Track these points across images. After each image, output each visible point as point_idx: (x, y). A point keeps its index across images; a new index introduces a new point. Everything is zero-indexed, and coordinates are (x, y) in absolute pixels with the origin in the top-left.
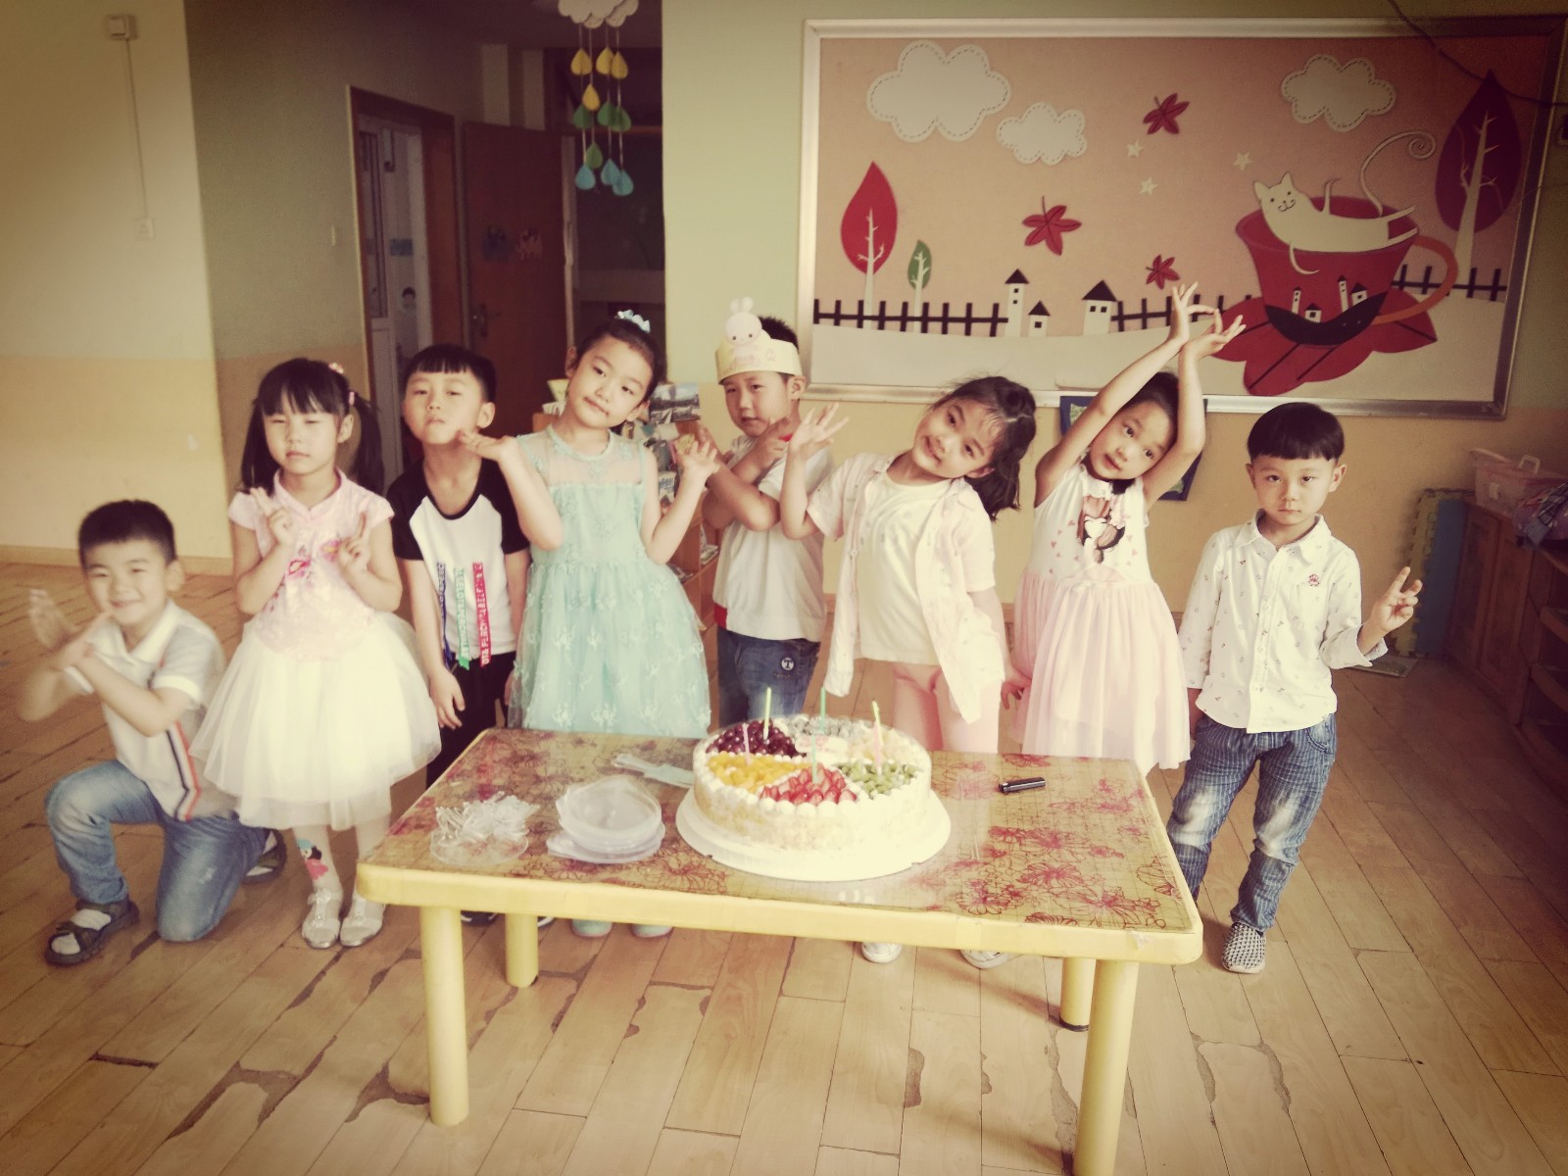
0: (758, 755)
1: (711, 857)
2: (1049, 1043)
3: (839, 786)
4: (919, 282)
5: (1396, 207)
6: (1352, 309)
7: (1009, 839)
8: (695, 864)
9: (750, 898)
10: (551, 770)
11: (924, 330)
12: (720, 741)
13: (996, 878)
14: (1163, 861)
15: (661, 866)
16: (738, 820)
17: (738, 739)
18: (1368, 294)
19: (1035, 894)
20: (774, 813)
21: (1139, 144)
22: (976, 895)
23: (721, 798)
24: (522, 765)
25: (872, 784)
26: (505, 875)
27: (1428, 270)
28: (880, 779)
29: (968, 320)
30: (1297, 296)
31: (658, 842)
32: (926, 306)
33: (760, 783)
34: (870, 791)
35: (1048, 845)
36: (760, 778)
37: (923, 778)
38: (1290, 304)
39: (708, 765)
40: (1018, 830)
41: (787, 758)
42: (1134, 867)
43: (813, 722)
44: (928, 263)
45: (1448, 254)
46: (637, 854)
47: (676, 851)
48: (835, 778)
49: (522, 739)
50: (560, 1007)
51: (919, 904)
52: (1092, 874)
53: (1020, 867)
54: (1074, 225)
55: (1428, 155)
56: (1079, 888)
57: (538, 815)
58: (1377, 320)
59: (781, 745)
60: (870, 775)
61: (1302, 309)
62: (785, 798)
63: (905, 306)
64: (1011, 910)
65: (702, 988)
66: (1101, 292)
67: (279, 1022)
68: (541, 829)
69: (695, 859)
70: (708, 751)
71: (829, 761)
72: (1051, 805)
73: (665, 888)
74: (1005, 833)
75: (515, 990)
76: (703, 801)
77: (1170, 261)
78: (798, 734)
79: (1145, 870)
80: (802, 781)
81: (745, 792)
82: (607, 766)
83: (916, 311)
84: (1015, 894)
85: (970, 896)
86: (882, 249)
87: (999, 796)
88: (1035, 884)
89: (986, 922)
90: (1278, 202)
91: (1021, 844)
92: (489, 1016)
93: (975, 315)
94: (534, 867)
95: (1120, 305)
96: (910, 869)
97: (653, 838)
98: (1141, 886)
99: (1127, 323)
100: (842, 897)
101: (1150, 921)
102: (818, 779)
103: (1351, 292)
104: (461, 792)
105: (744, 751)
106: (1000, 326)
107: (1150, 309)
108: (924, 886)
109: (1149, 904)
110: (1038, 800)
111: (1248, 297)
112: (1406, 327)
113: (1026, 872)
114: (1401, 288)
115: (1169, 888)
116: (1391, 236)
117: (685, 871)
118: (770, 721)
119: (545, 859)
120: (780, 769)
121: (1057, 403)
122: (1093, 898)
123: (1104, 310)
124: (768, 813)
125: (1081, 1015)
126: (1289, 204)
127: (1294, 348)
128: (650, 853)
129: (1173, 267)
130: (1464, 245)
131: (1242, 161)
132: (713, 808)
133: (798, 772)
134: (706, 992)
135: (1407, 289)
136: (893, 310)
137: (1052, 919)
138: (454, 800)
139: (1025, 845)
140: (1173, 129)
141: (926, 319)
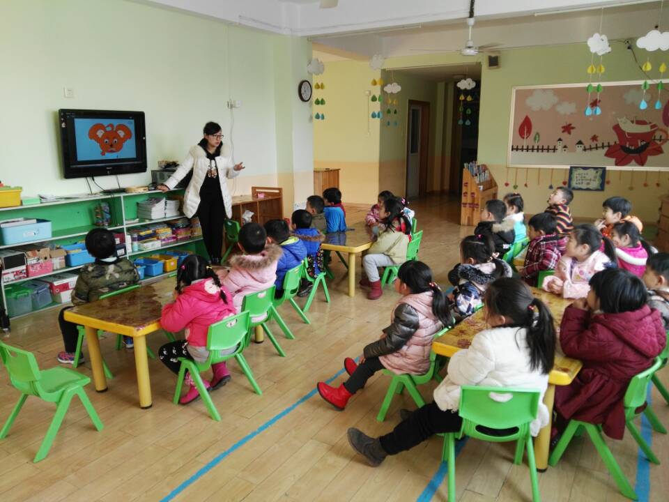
4: (537, 141)
5: (653, 122)
6: (642, 146)
11: (538, 152)
18: (646, 142)
27: (661, 136)
30: (628, 143)
38: (626, 145)
44: (539, 137)
45: (666, 133)
54: (573, 128)
58: (648, 148)
61: (629, 146)
63: (533, 146)
66: (580, 143)
83: (536, 147)
86: (528, 134)
90: (623, 122)
93: (550, 148)
95: (585, 146)
99: (587, 150)
103: (641, 142)
106: (556, 150)
107: (592, 147)
111: (616, 143)
112: (656, 150)
116: (651, 129)
121: (569, 168)
123: (581, 147)
126: (625, 122)
127: (627, 155)
129: (597, 137)
131: (614, 113)
135: (655, 141)
136: (530, 147)
140: (596, 106)
141: (538, 149)
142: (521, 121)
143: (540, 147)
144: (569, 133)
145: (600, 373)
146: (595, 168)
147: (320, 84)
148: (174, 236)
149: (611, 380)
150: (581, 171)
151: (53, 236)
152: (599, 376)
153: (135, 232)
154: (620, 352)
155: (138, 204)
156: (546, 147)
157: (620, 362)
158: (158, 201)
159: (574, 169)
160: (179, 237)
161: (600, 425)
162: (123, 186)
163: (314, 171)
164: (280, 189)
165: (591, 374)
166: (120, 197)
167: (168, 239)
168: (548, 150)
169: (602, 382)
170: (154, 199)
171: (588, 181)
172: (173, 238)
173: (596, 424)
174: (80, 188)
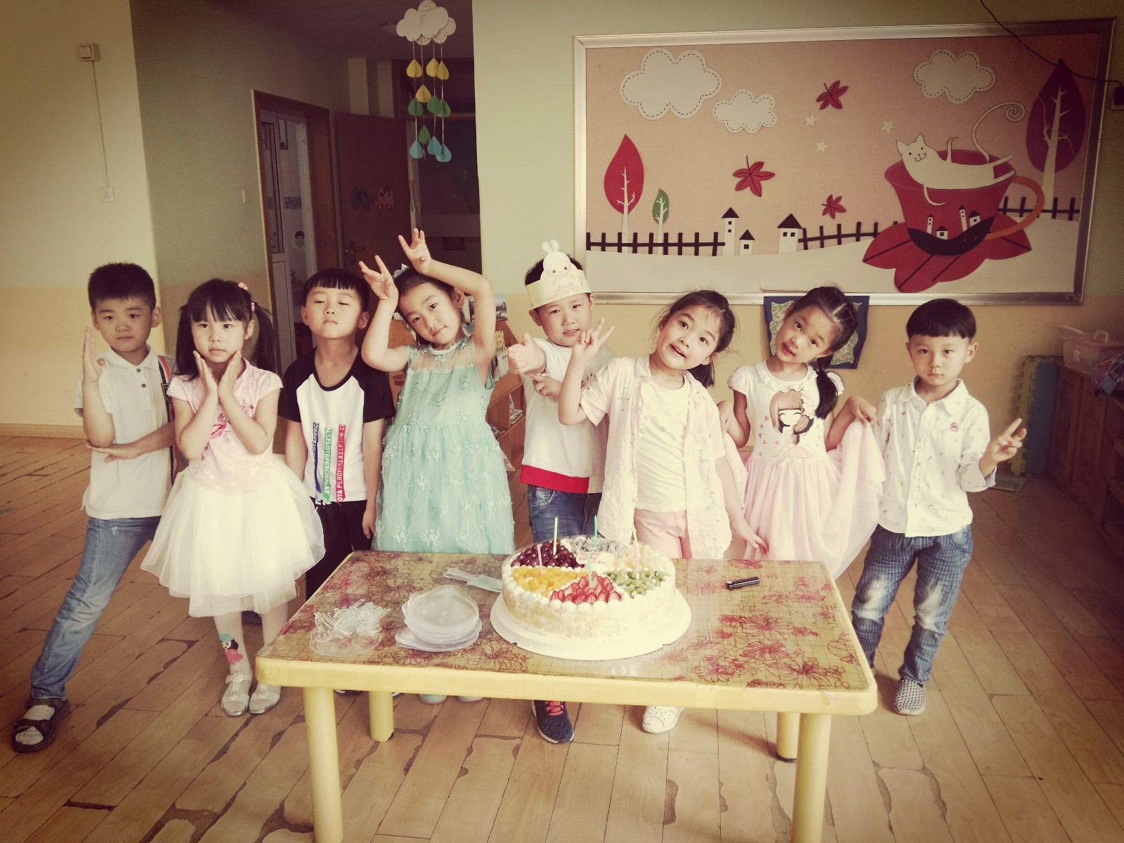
0: (549, 567)
1: (516, 644)
2: (769, 772)
3: (608, 589)
4: (661, 219)
5: (999, 157)
6: (970, 229)
7: (734, 624)
8: (504, 650)
9: (545, 675)
10: (399, 581)
11: (666, 252)
12: (522, 557)
13: (725, 654)
14: (847, 637)
15: (479, 653)
16: (534, 616)
17: (534, 555)
18: (981, 218)
19: (753, 665)
20: (561, 610)
21: (815, 116)
22: (710, 667)
23: (522, 600)
24: (378, 578)
25: (632, 586)
26: (364, 663)
27: (1024, 200)
28: (638, 583)
29: (697, 245)
30: (930, 220)
31: (477, 634)
32: (666, 235)
33: (551, 588)
34: (631, 592)
35: (762, 628)
36: (550, 585)
37: (669, 582)
38: (926, 227)
39: (512, 576)
40: (740, 617)
41: (570, 569)
42: (826, 644)
43: (589, 541)
44: (666, 205)
45: (1037, 189)
46: (461, 643)
47: (490, 640)
48: (605, 583)
49: (378, 559)
50: (410, 755)
51: (670, 676)
52: (796, 648)
53: (742, 645)
54: (769, 175)
55: (1021, 117)
56: (786, 660)
57: (389, 616)
58: (989, 237)
59: (567, 559)
60: (631, 580)
61: (934, 230)
62: (569, 600)
63: (651, 236)
64: (735, 678)
65: (514, 738)
66: (790, 222)
67: (204, 772)
68: (391, 627)
69: (504, 646)
70: (512, 565)
71: (601, 571)
72: (764, 598)
73: (482, 669)
74: (730, 619)
75: (377, 743)
76: (509, 603)
77: (839, 199)
78: (577, 551)
79: (833, 644)
80: (581, 585)
81: (540, 596)
82: (440, 577)
83: (659, 239)
84: (739, 666)
85: (706, 667)
86: (634, 196)
87: (726, 592)
88: (754, 657)
89: (718, 688)
90: (915, 155)
91: (743, 628)
92: (358, 763)
93: (701, 241)
94: (385, 656)
95: (805, 231)
96: (662, 648)
97: (473, 631)
98: (831, 657)
99: (810, 244)
100: (614, 673)
101: (838, 683)
102: (593, 584)
103: (969, 217)
104: (332, 600)
105: (539, 564)
106: (719, 247)
107: (826, 233)
108: (672, 661)
109: (837, 670)
110: (756, 594)
111: (895, 223)
112: (1008, 240)
113: (747, 649)
114: (1005, 213)
115: (852, 658)
116: (996, 177)
117: (496, 656)
118: (558, 541)
119: (394, 649)
120: (564, 577)
121: (762, 302)
122: (796, 667)
123: (793, 235)
124: (555, 610)
125: (791, 751)
126: (922, 156)
127: (931, 257)
128: (471, 643)
129: (840, 203)
130: (1049, 182)
131: (888, 127)
132: (517, 608)
133: (579, 579)
134: (518, 741)
135: (1008, 214)
136: (644, 238)
137: (767, 684)
138: (327, 606)
139: (746, 628)
140: (838, 105)
141: (666, 245)
143: (673, 239)
144: (758, 191)
156: (688, 238)
159: (774, 305)
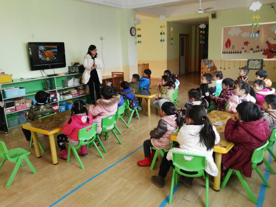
4: (233, 49)
44: (234, 47)
54: (249, 43)
61: (273, 50)
86: (229, 46)
106: (241, 53)
107: (257, 51)
111: (267, 49)
121: (247, 60)
123: (252, 51)
126: (271, 40)
127: (273, 53)
129: (259, 47)
131: (266, 36)
136: (231, 52)
140: (259, 33)
141: (234, 53)
142: (226, 40)
143: (235, 52)
144: (247, 45)
145: (241, 148)
146: (258, 60)
147: (139, 28)
148: (78, 93)
149: (246, 151)
150: (252, 61)
151: (26, 94)
152: (240, 149)
153: (61, 92)
154: (249, 139)
155: (62, 80)
156: (237, 52)
157: (249, 143)
158: (71, 79)
159: (249, 61)
160: (80, 93)
161: (242, 171)
162: (56, 73)
163: (138, 65)
164: (123, 73)
165: (237, 148)
166: (54, 78)
167: (76, 94)
168: (238, 53)
169: (242, 152)
170: (69, 78)
171: (256, 66)
172: (78, 94)
173: (240, 170)
174: (38, 74)
